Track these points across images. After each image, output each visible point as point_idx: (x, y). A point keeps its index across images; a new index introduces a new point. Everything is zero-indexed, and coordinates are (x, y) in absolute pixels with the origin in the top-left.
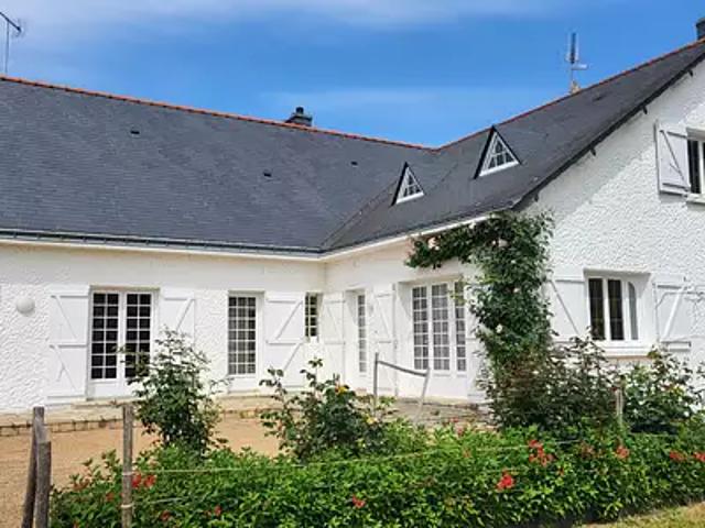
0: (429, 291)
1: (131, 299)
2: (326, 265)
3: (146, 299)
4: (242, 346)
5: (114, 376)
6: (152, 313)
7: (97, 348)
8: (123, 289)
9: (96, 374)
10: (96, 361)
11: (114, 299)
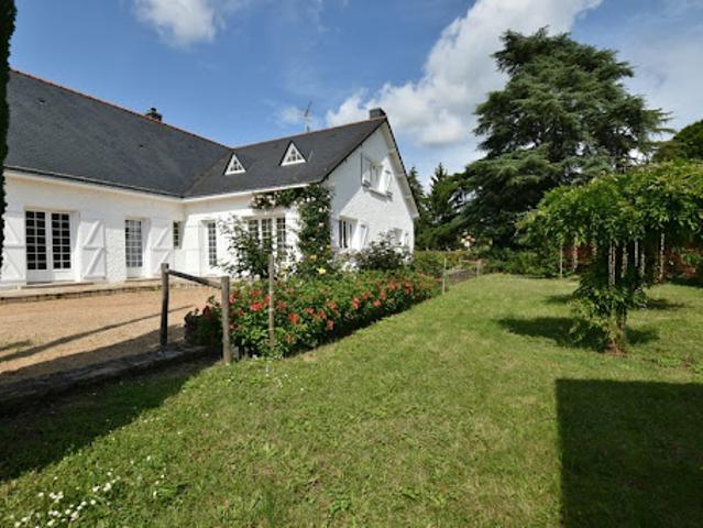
0: (260, 222)
1: (55, 216)
2: (185, 205)
3: (66, 217)
4: (133, 251)
5: (45, 268)
6: (71, 226)
7: (30, 249)
8: (49, 210)
9: (31, 267)
10: (30, 257)
11: (42, 215)
